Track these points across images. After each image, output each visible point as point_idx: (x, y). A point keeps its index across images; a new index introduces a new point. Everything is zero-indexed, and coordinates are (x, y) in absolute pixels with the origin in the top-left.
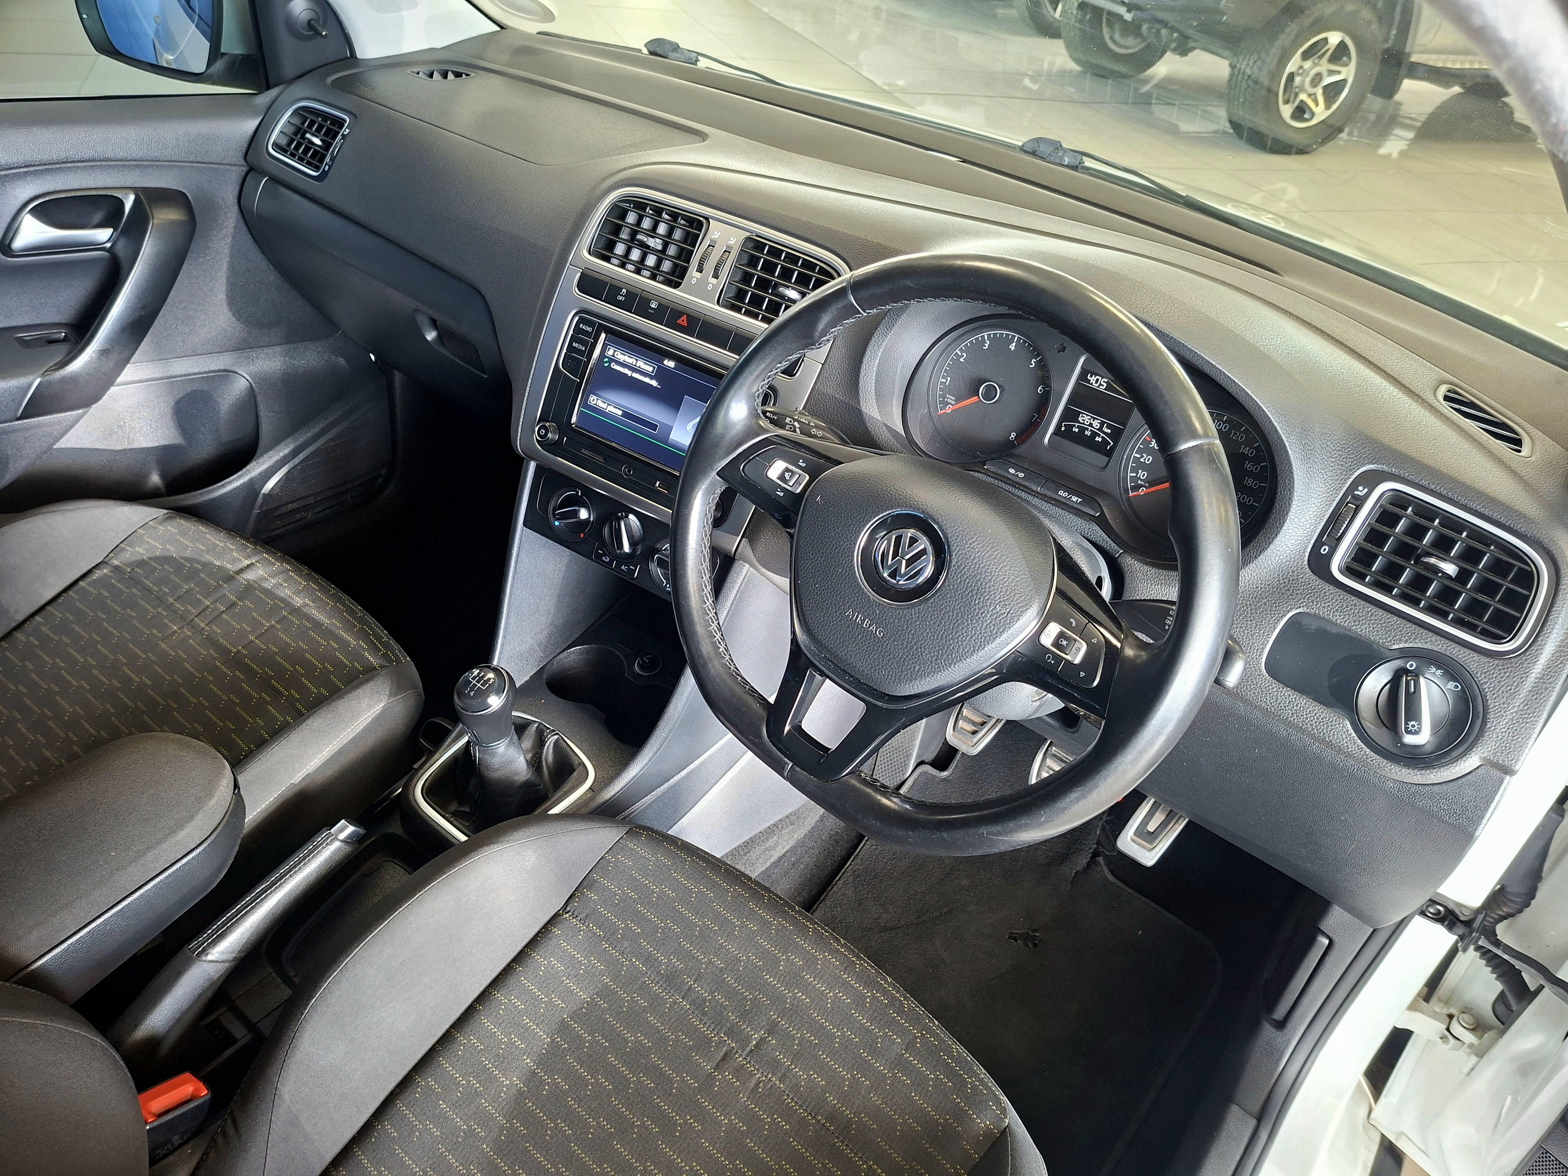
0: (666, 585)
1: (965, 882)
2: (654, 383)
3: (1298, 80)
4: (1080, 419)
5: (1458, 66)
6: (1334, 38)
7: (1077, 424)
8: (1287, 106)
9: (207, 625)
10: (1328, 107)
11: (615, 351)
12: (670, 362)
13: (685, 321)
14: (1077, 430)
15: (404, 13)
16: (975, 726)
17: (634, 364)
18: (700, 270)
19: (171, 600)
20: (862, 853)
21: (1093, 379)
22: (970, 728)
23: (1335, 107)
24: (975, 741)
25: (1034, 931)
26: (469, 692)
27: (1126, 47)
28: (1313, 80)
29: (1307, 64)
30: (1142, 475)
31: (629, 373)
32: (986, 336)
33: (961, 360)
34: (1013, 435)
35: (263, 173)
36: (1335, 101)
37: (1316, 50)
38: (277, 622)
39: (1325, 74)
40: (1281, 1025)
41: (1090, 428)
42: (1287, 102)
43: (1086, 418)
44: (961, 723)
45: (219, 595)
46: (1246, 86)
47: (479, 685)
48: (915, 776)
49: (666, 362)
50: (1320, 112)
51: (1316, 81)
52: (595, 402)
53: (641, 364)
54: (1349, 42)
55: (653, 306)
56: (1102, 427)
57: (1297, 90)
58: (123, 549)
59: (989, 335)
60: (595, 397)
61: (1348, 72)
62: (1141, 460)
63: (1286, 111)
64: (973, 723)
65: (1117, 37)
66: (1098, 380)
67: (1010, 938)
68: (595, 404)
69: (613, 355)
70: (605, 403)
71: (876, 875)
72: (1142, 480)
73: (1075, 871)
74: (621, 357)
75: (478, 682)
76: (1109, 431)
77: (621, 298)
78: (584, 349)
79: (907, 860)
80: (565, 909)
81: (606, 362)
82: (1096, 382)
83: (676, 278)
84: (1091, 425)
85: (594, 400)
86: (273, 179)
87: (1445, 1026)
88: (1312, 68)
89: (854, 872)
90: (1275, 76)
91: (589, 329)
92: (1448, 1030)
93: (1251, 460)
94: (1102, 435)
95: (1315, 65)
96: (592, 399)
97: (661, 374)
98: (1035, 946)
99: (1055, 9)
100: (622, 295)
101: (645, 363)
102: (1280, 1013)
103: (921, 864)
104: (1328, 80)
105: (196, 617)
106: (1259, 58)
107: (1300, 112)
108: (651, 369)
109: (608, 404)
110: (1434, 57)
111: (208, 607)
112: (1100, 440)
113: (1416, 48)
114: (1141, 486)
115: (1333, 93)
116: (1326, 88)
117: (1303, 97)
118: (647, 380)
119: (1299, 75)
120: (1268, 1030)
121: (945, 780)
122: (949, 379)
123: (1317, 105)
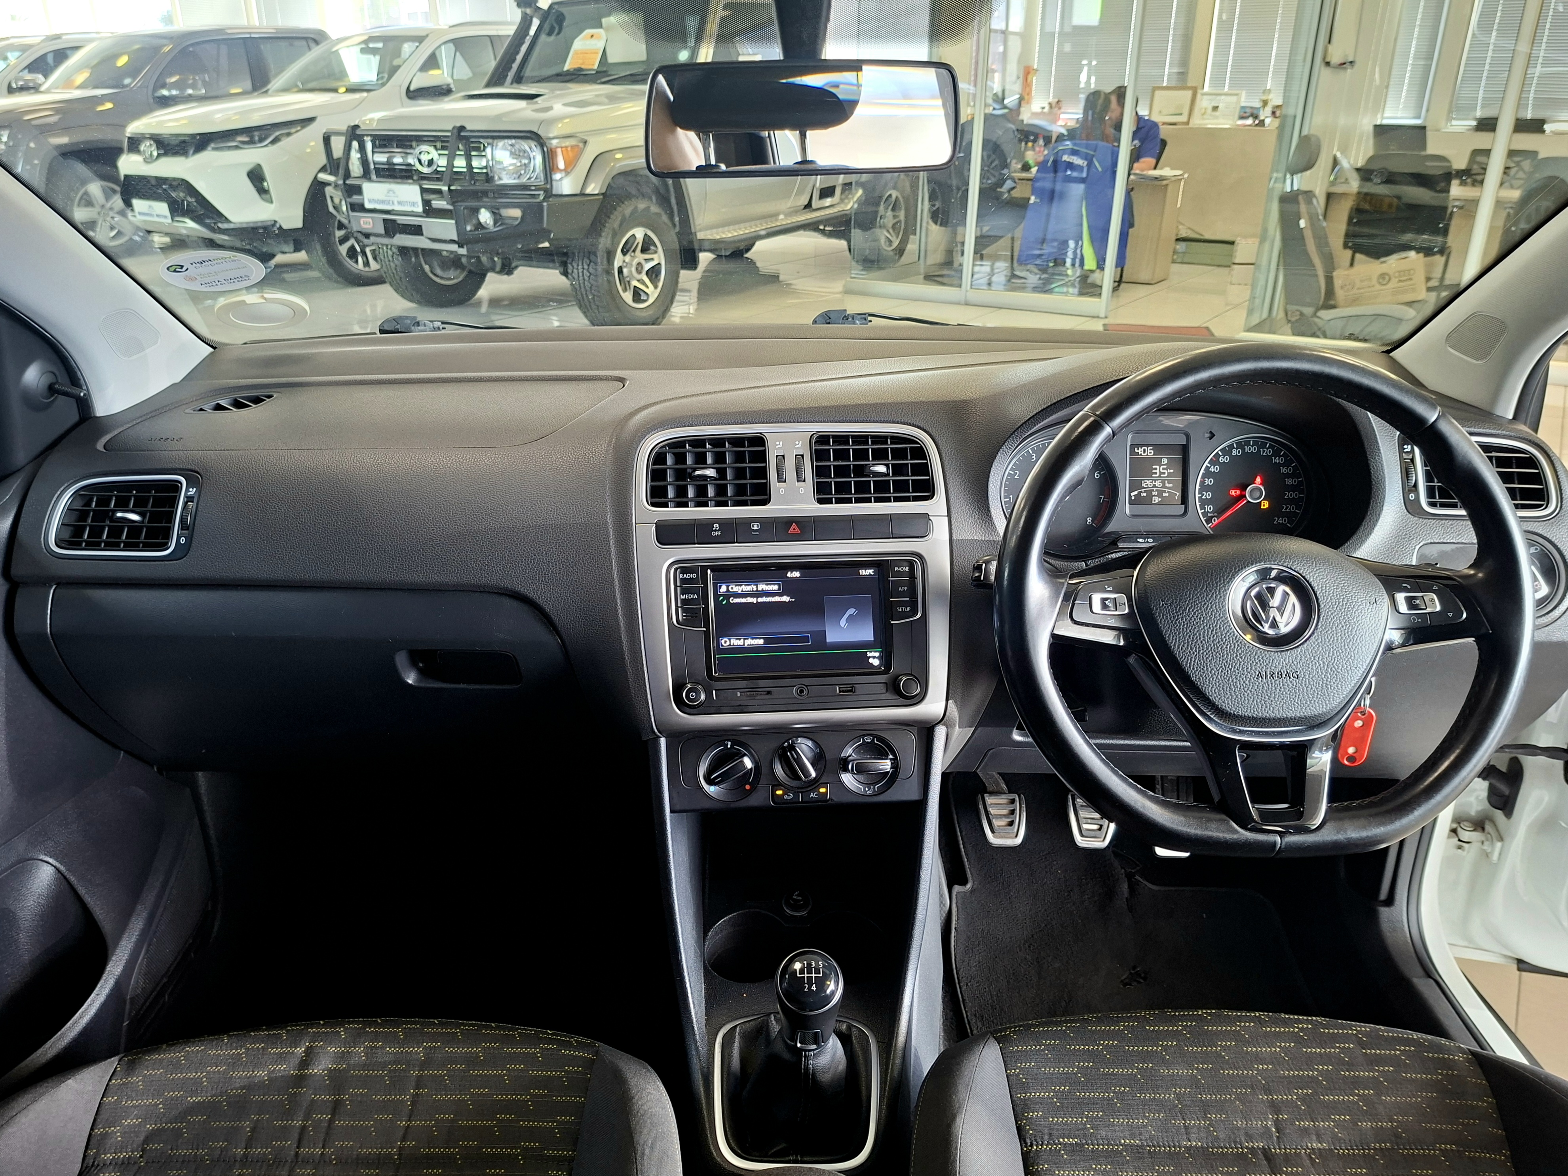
0: (864, 789)
1: (1057, 965)
2: (786, 599)
3: (625, 271)
4: (1144, 485)
5: (730, 235)
6: (639, 233)
7: (1143, 490)
8: (627, 293)
9: (323, 1147)
10: (656, 287)
11: (728, 587)
12: (794, 573)
13: (797, 529)
14: (1145, 494)
15: (147, 351)
16: (1008, 818)
17: (755, 589)
18: (781, 479)
19: (240, 1151)
20: (966, 996)
21: (1140, 451)
22: (1003, 822)
23: (660, 284)
24: (1016, 830)
25: (1134, 968)
26: (809, 988)
27: (450, 279)
28: (637, 269)
29: (627, 258)
30: (1209, 508)
31: (754, 600)
32: (1030, 451)
33: (1016, 477)
34: (1089, 520)
35: (44, 582)
36: (659, 280)
37: (629, 245)
38: (417, 1087)
39: (643, 262)
40: (1390, 901)
41: (1155, 489)
42: (625, 290)
43: (1148, 482)
44: (996, 823)
45: (305, 1105)
46: (590, 285)
47: (814, 975)
48: (954, 901)
49: (789, 575)
50: (652, 292)
51: (640, 269)
52: (728, 643)
53: (762, 587)
54: (650, 233)
55: (756, 528)
56: (1164, 484)
57: (628, 279)
58: (105, 1136)
59: (1033, 449)
60: (726, 639)
61: (658, 258)
62: (1203, 497)
63: (628, 297)
64: (1005, 816)
65: (439, 271)
66: (1144, 450)
67: (1125, 985)
68: (730, 645)
69: (728, 591)
70: (740, 639)
71: (992, 1007)
72: (1210, 513)
73: (1125, 900)
74: (735, 588)
75: (810, 972)
76: (1171, 485)
77: (716, 533)
78: (696, 596)
79: (1002, 978)
80: (1026, 1144)
81: (723, 600)
82: (1144, 452)
83: (762, 495)
84: (1154, 486)
85: (725, 642)
86: (64, 583)
87: (1457, 839)
88: (632, 261)
89: (975, 1015)
90: (609, 272)
91: (694, 576)
92: (1460, 840)
93: (1283, 465)
94: (1167, 490)
95: (633, 257)
96: (723, 642)
97: (788, 587)
98: (1145, 979)
99: (357, 262)
100: (716, 530)
101: (767, 584)
102: (1383, 895)
103: (1014, 974)
104: (647, 266)
105: (298, 1147)
106: (590, 261)
107: (637, 295)
108: (776, 587)
109: (745, 639)
110: (708, 232)
111: (303, 1128)
112: (1167, 495)
113: (698, 228)
114: (1212, 517)
115: (654, 276)
116: (647, 273)
117: (635, 283)
118: (777, 599)
119: (626, 267)
120: (1384, 911)
121: (972, 891)
122: (1011, 496)
123: (647, 287)
